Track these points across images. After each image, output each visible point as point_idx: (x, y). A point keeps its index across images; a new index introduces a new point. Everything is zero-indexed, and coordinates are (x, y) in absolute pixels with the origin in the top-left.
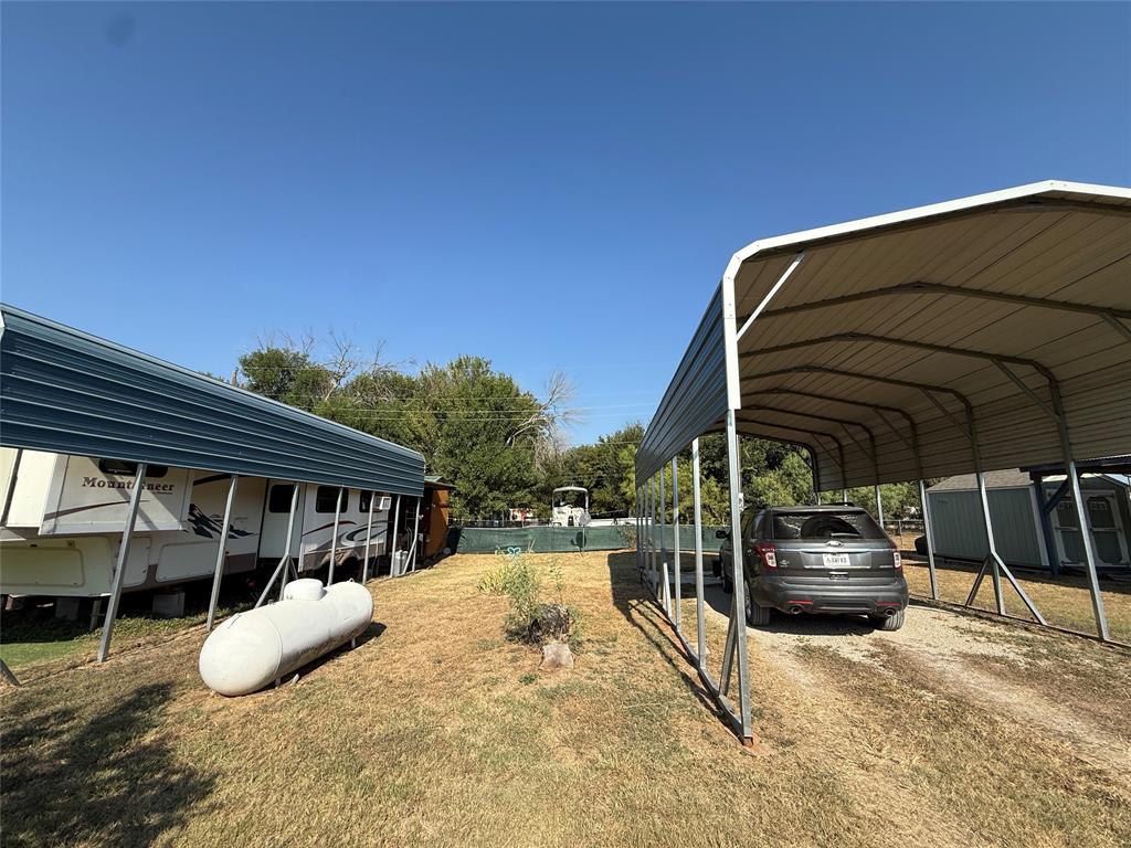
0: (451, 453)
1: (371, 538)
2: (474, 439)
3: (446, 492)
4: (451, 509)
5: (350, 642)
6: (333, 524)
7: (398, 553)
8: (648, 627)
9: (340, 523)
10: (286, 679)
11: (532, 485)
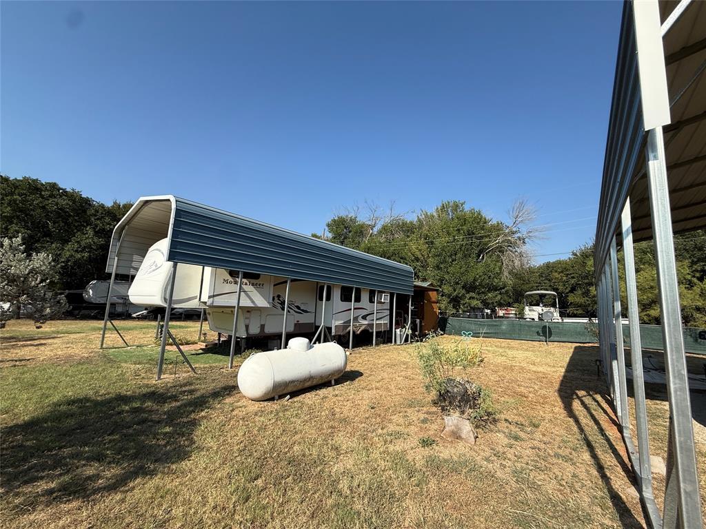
0: (438, 267)
1: (377, 319)
2: (453, 257)
3: (435, 292)
4: (440, 305)
5: (331, 381)
6: (351, 309)
7: (398, 331)
8: (585, 420)
9: (355, 309)
10: (281, 397)
11: (501, 289)
